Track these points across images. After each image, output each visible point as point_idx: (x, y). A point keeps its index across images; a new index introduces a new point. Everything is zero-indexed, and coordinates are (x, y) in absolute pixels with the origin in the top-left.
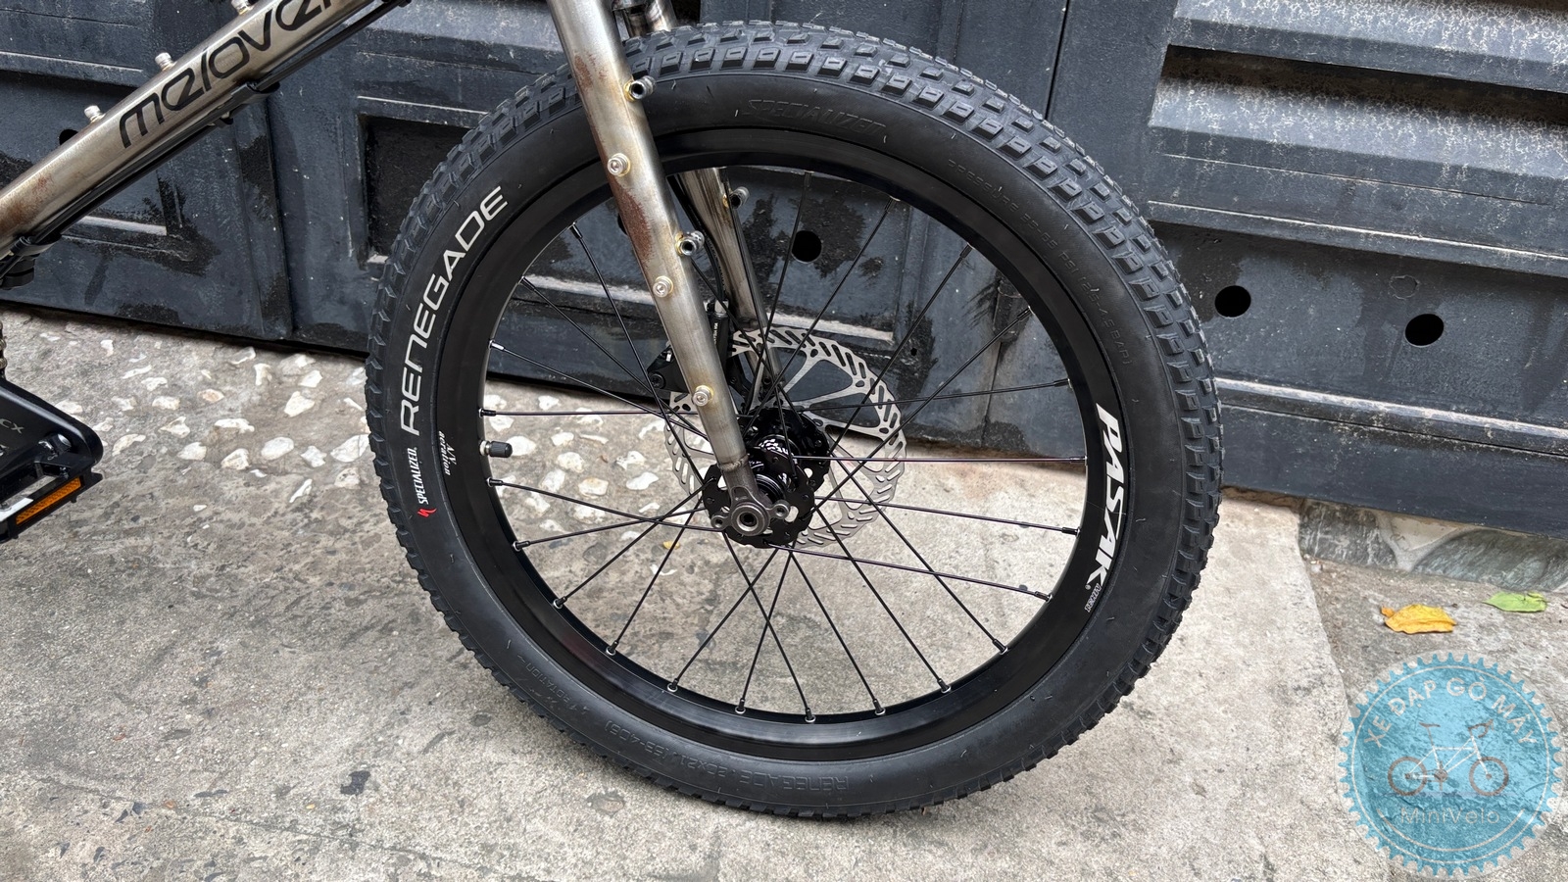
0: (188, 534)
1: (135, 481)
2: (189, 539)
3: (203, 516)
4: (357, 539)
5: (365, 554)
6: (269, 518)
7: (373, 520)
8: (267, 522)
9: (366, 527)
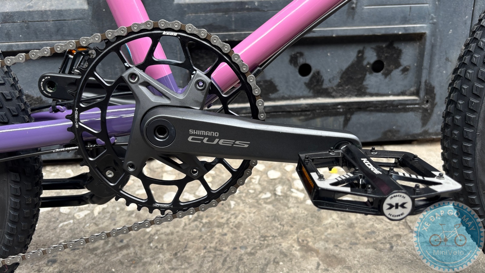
0: (150, 243)
1: (112, 225)
2: (151, 245)
3: (152, 232)
4: (232, 227)
5: (240, 231)
6: (184, 227)
7: (233, 217)
8: (184, 229)
9: (232, 220)
